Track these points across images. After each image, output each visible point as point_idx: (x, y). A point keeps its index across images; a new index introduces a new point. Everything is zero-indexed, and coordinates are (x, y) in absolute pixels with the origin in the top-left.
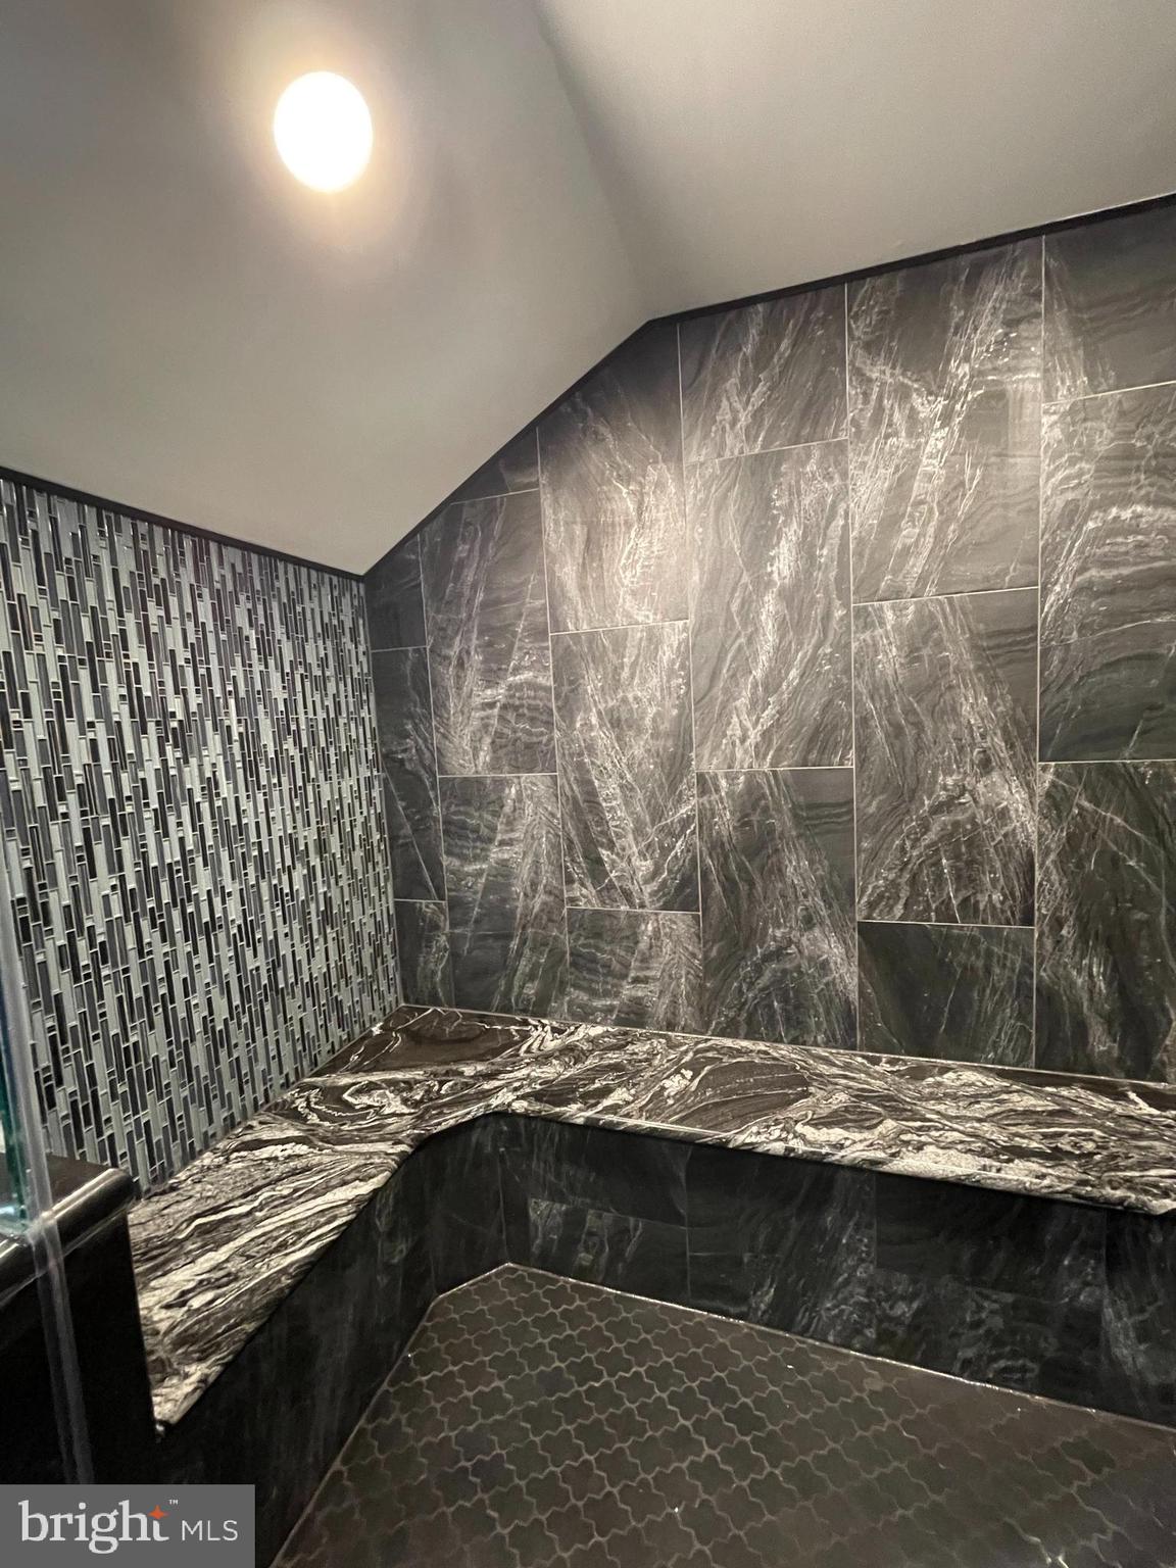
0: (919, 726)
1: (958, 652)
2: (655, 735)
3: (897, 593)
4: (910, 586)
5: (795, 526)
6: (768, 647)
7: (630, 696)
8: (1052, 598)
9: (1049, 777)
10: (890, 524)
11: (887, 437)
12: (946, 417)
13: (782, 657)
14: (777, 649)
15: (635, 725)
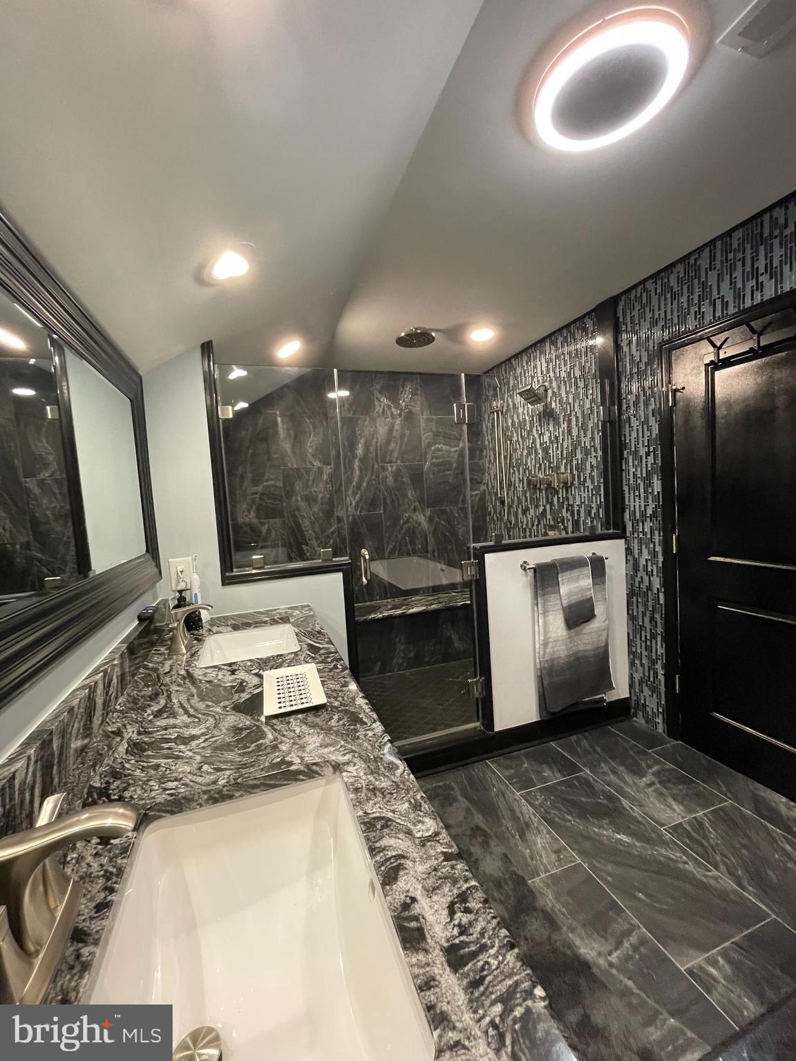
1: (406, 480)
2: (322, 504)
3: (391, 462)
4: (394, 460)
5: (363, 440)
6: (357, 475)
7: (313, 490)
8: (426, 466)
9: (429, 512)
10: (388, 442)
11: (386, 418)
12: (400, 415)
13: (361, 479)
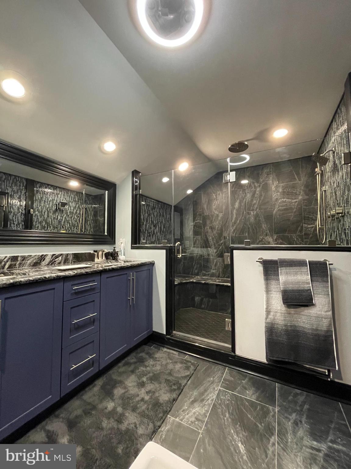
0: (257, 229)
1: (262, 219)
2: (218, 230)
3: (253, 210)
4: (255, 209)
5: (238, 200)
6: (234, 217)
7: (214, 224)
8: (275, 211)
9: (276, 237)
10: (252, 200)
11: (251, 188)
12: (259, 186)
13: (236, 219)
14: (236, 218)
15: (214, 228)
